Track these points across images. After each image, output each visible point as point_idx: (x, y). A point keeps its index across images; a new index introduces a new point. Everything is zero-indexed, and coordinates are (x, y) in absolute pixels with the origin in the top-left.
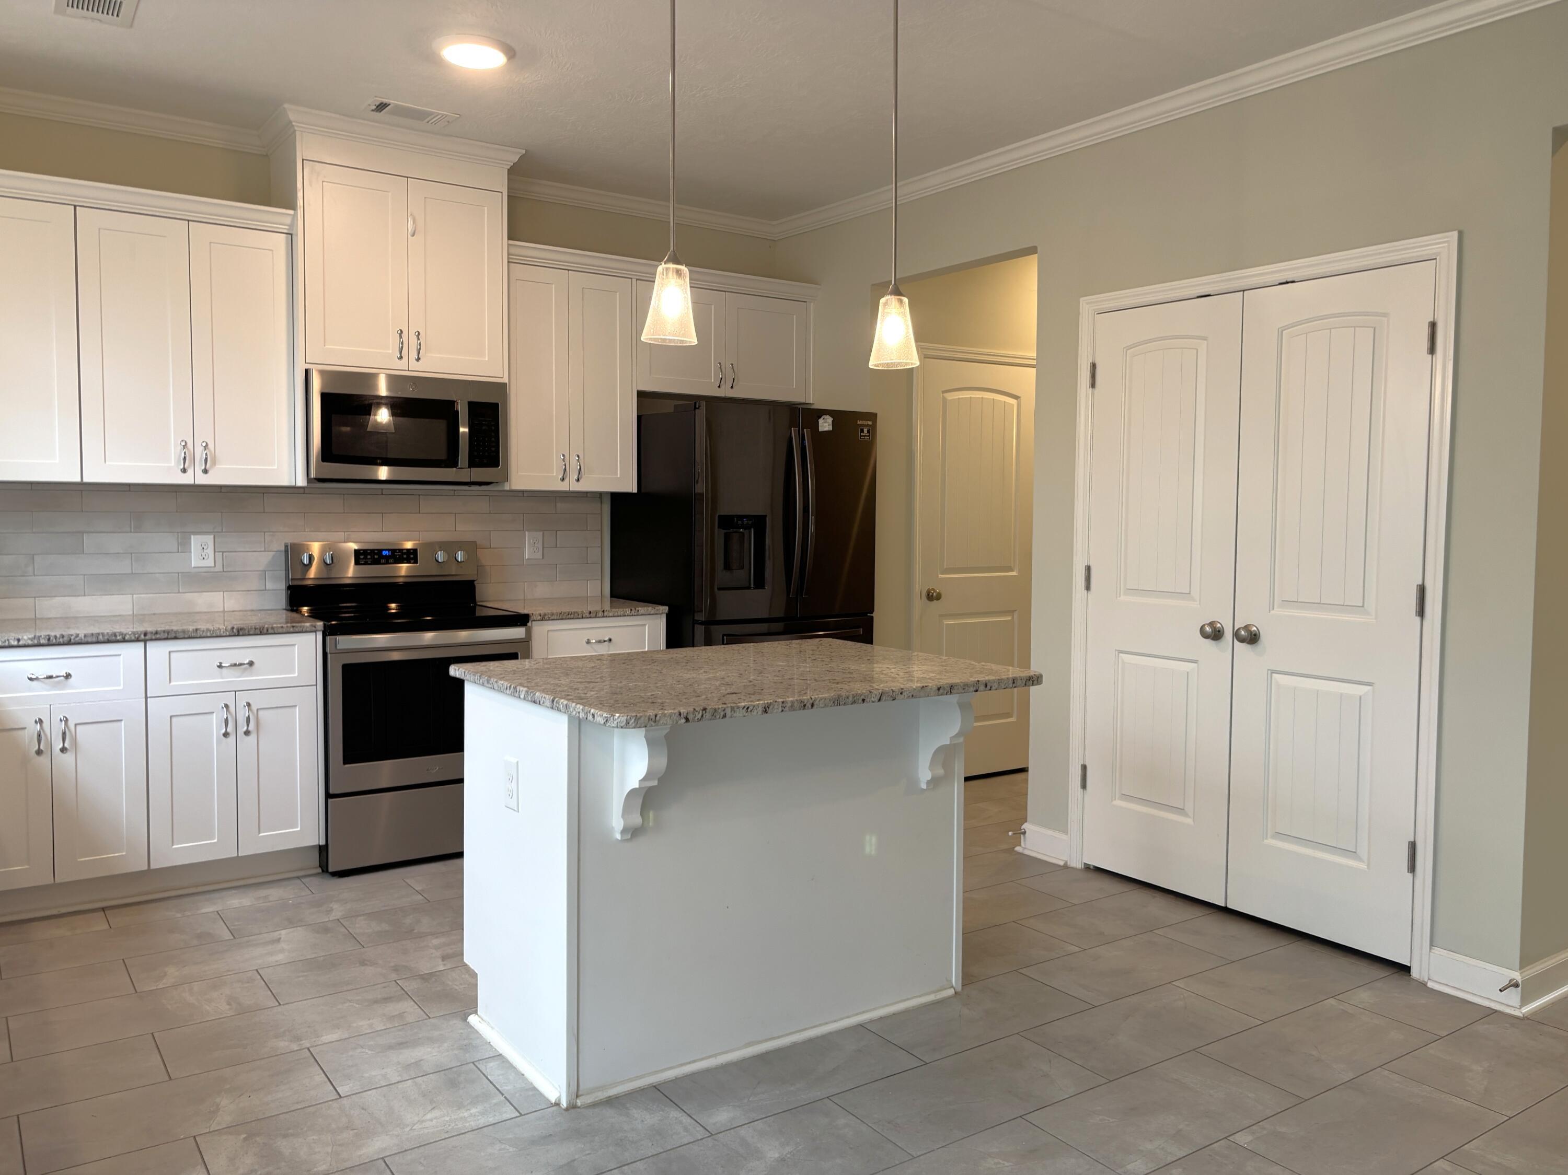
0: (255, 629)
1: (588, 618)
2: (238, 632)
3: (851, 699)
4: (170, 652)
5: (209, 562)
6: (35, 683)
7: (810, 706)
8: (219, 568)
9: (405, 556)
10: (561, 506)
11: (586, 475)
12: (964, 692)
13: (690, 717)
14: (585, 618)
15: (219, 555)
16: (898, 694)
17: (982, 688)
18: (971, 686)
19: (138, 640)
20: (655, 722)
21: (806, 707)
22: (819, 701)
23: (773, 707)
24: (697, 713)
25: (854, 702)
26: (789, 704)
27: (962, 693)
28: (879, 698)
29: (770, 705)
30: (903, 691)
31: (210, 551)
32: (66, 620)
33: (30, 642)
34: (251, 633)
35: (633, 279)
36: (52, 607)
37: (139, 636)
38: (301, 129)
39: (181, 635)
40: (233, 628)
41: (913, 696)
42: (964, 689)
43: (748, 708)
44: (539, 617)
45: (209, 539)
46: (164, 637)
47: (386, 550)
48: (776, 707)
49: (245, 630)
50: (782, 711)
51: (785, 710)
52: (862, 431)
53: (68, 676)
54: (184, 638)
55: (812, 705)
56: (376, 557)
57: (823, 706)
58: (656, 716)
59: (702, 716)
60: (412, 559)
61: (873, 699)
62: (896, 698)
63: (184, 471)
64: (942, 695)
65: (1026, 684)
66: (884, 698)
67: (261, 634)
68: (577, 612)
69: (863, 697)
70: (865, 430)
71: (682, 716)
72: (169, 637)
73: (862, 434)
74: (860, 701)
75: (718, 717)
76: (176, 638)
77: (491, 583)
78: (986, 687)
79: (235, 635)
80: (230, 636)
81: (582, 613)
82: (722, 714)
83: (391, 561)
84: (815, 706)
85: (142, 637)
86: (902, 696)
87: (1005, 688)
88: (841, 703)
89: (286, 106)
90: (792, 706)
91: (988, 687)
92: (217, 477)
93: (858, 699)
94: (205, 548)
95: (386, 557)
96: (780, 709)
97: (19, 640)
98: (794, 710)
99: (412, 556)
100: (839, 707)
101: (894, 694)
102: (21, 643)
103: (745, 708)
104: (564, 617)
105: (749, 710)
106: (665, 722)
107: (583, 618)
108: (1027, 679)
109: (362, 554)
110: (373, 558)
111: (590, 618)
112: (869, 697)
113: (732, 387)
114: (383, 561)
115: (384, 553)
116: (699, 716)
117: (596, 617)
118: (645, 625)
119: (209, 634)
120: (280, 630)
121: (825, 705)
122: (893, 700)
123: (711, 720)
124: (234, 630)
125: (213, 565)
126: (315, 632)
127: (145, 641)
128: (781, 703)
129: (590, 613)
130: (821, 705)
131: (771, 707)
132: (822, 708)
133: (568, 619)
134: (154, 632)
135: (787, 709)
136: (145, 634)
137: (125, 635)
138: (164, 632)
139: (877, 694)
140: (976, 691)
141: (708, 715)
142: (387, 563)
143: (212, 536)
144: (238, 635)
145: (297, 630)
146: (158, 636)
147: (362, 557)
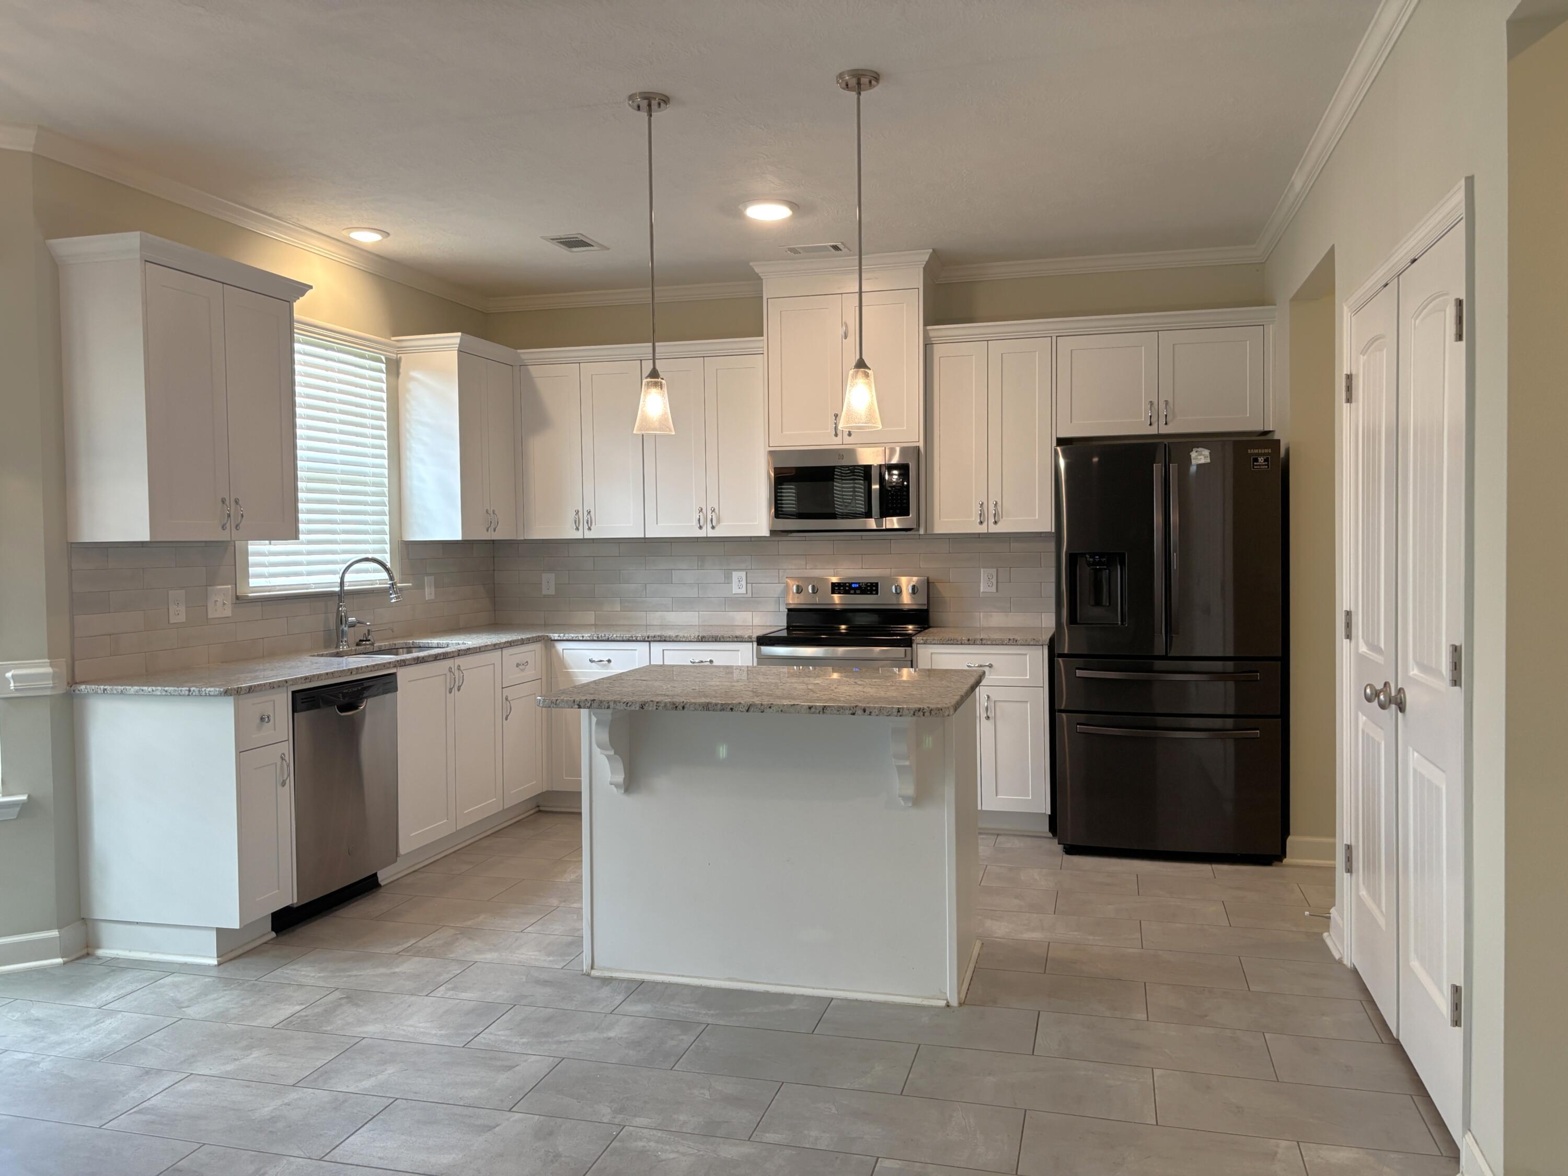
0: (712, 637)
1: (966, 644)
2: (702, 639)
3: (719, 706)
4: (663, 650)
5: (743, 591)
6: (593, 664)
7: (681, 708)
8: (749, 595)
9: (869, 588)
10: (1015, 546)
11: (1003, 518)
12: (839, 714)
13: (582, 704)
14: (964, 644)
15: (749, 585)
16: (766, 708)
17: (860, 712)
18: (847, 709)
19: (644, 641)
20: (556, 704)
21: (677, 708)
22: (690, 705)
23: (649, 705)
24: (587, 703)
25: (723, 710)
26: (663, 705)
27: (837, 714)
28: (747, 708)
29: (646, 703)
30: (772, 705)
31: (744, 583)
32: (663, 626)
33: (588, 638)
34: (710, 640)
35: (1053, 337)
36: (655, 618)
37: (645, 638)
38: (766, 277)
39: (668, 639)
40: (699, 636)
41: (782, 711)
42: (838, 711)
43: (627, 704)
44: (922, 641)
45: (743, 574)
46: (658, 640)
47: (855, 583)
48: (651, 705)
49: (706, 638)
50: (657, 709)
51: (659, 708)
52: (1256, 460)
53: (609, 661)
54: (670, 641)
55: (683, 708)
56: (847, 588)
57: (693, 709)
58: (557, 700)
59: (591, 705)
60: (874, 590)
61: (741, 709)
62: (765, 711)
63: (701, 527)
64: (813, 713)
65: (914, 715)
66: (752, 709)
67: (716, 641)
68: (956, 639)
69: (731, 706)
70: (1261, 460)
71: (576, 703)
72: (662, 640)
73: (1255, 464)
74: (729, 709)
75: (603, 707)
76: (665, 641)
77: (950, 612)
78: (865, 712)
79: (699, 641)
80: (696, 641)
81: (962, 640)
82: (607, 705)
83: (858, 591)
84: (686, 709)
85: (646, 639)
86: (771, 710)
87: (888, 716)
88: (710, 709)
89: (751, 264)
90: (665, 706)
91: (867, 712)
92: (721, 532)
93: (727, 708)
94: (741, 580)
95: (855, 589)
96: (655, 708)
97: (583, 637)
98: (667, 710)
99: (874, 588)
100: (708, 712)
101: (762, 707)
102: (584, 638)
103: (625, 703)
104: (944, 643)
105: (628, 705)
106: (563, 706)
107: (962, 644)
108: (916, 710)
109: (837, 586)
110: (845, 589)
111: (969, 644)
112: (738, 707)
113: (1166, 424)
114: (852, 592)
115: (853, 586)
116: (589, 705)
117: (974, 644)
118: (1026, 654)
119: (684, 640)
120: (728, 640)
121: (695, 709)
122: (762, 712)
123: (597, 708)
124: (700, 638)
125: (745, 592)
126: (752, 642)
127: (649, 642)
128: (656, 702)
129: (969, 640)
130: (691, 709)
131: (647, 705)
132: (692, 710)
133: (948, 644)
134: (653, 636)
135: (660, 708)
136: (648, 637)
137: (637, 637)
138: (659, 636)
139: (745, 706)
140: (854, 714)
141: (595, 705)
142: (855, 593)
143: (745, 573)
144: (702, 641)
145: (739, 640)
146: (655, 639)
147: (836, 588)
